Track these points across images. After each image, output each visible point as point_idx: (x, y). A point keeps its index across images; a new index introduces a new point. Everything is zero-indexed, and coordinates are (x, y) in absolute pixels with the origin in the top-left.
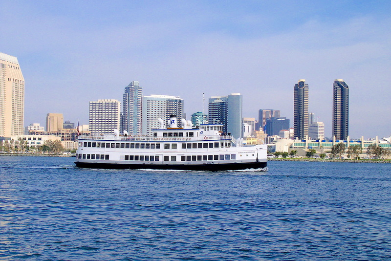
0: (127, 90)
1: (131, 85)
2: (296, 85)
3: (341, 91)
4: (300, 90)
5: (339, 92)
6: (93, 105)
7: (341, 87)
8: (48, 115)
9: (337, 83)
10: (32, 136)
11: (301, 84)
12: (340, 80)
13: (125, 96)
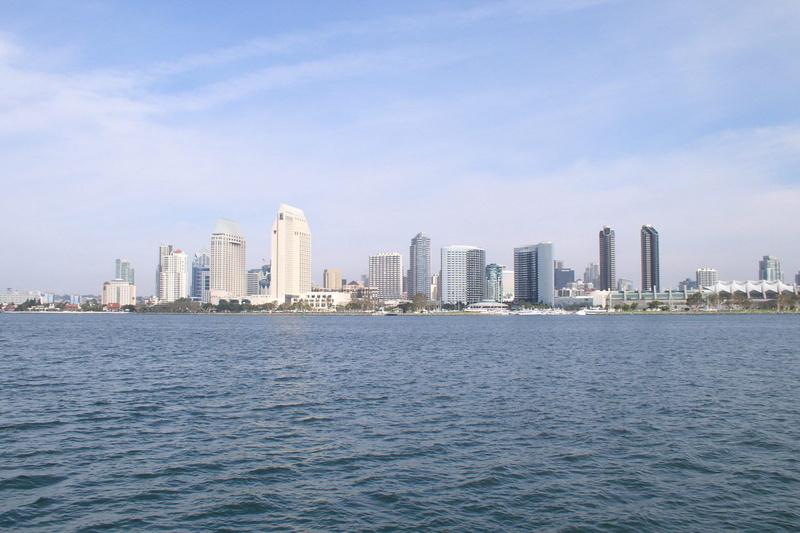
0: (414, 241)
1: (418, 236)
2: (601, 232)
3: (650, 237)
4: (606, 237)
5: (648, 238)
6: (373, 259)
7: (650, 232)
8: (326, 271)
9: (645, 228)
10: (316, 294)
11: (607, 230)
12: (649, 226)
13: (412, 248)
